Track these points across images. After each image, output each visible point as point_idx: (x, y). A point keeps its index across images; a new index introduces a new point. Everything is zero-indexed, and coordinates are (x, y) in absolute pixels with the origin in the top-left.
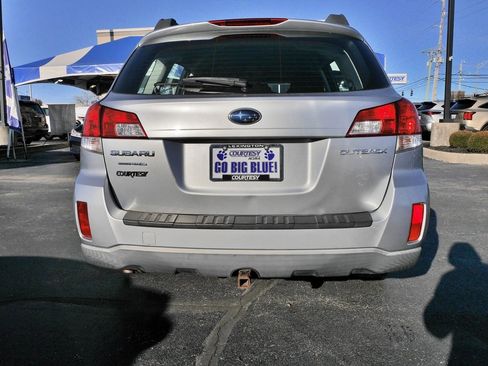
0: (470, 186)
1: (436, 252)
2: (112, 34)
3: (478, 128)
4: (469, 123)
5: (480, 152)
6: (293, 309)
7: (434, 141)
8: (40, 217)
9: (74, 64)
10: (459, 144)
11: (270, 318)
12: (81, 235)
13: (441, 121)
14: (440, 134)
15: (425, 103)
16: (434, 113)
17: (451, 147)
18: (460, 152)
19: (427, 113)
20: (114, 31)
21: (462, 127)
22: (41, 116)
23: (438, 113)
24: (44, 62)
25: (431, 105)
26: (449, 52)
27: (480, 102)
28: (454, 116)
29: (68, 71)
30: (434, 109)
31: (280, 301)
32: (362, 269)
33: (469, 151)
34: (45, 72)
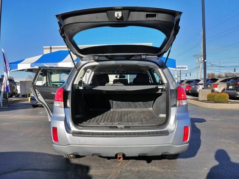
0: (215, 118)
1: (199, 147)
2: (51, 48)
3: (220, 92)
4: (216, 89)
5: (220, 103)
6: (138, 172)
7: (200, 97)
8: (21, 134)
9: (34, 63)
10: (211, 99)
11: (129, 176)
12: (53, 141)
13: (203, 88)
14: (203, 94)
15: (196, 80)
16: (200, 84)
17: (208, 100)
18: (212, 103)
19: (197, 85)
20: (52, 47)
21: (213, 91)
22: (15, 86)
23: (202, 84)
24: (20, 62)
25: (198, 81)
26: (205, 58)
27: (220, 80)
28: (209, 86)
29: (31, 66)
30: (200, 82)
31: (133, 169)
32: (166, 153)
33: (216, 102)
34: (20, 66)
